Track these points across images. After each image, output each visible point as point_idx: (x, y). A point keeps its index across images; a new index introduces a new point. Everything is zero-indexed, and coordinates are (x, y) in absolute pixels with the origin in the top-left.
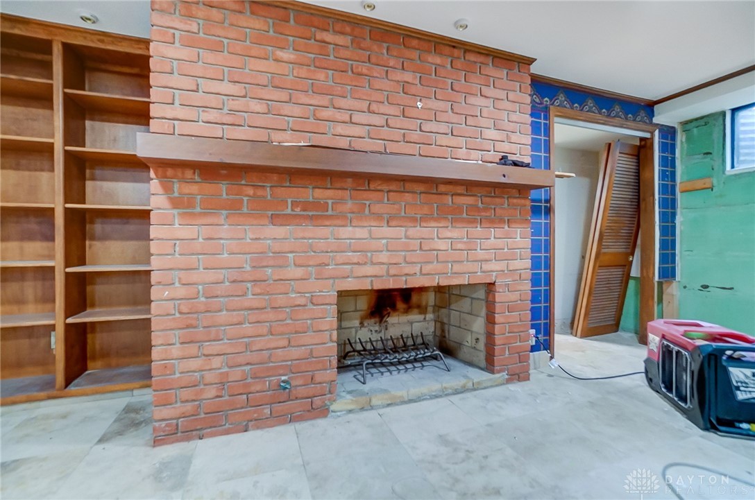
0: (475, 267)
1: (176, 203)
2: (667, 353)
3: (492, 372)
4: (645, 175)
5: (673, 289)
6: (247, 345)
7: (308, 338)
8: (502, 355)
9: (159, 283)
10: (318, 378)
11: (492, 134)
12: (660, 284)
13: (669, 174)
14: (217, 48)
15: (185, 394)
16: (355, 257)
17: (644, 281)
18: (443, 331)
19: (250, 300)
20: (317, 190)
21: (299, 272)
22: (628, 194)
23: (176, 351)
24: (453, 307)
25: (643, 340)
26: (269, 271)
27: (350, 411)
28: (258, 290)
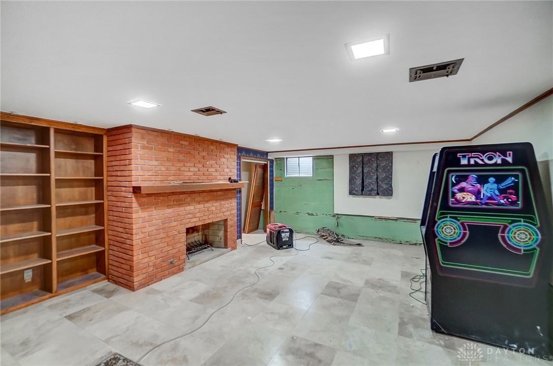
0: (222, 214)
1: (140, 205)
2: (271, 232)
3: (227, 248)
4: (265, 176)
5: (273, 213)
6: (162, 250)
7: (178, 245)
8: (230, 242)
9: (136, 234)
10: (181, 258)
11: (226, 170)
12: (270, 212)
13: (272, 175)
14: (151, 149)
15: (144, 271)
16: (190, 216)
17: (265, 211)
18: (206, 238)
19: (162, 235)
20: (180, 195)
21: (175, 224)
22: (261, 181)
23: (141, 256)
24: (210, 228)
25: (265, 231)
26: (167, 224)
27: (190, 268)
28: (164, 232)
